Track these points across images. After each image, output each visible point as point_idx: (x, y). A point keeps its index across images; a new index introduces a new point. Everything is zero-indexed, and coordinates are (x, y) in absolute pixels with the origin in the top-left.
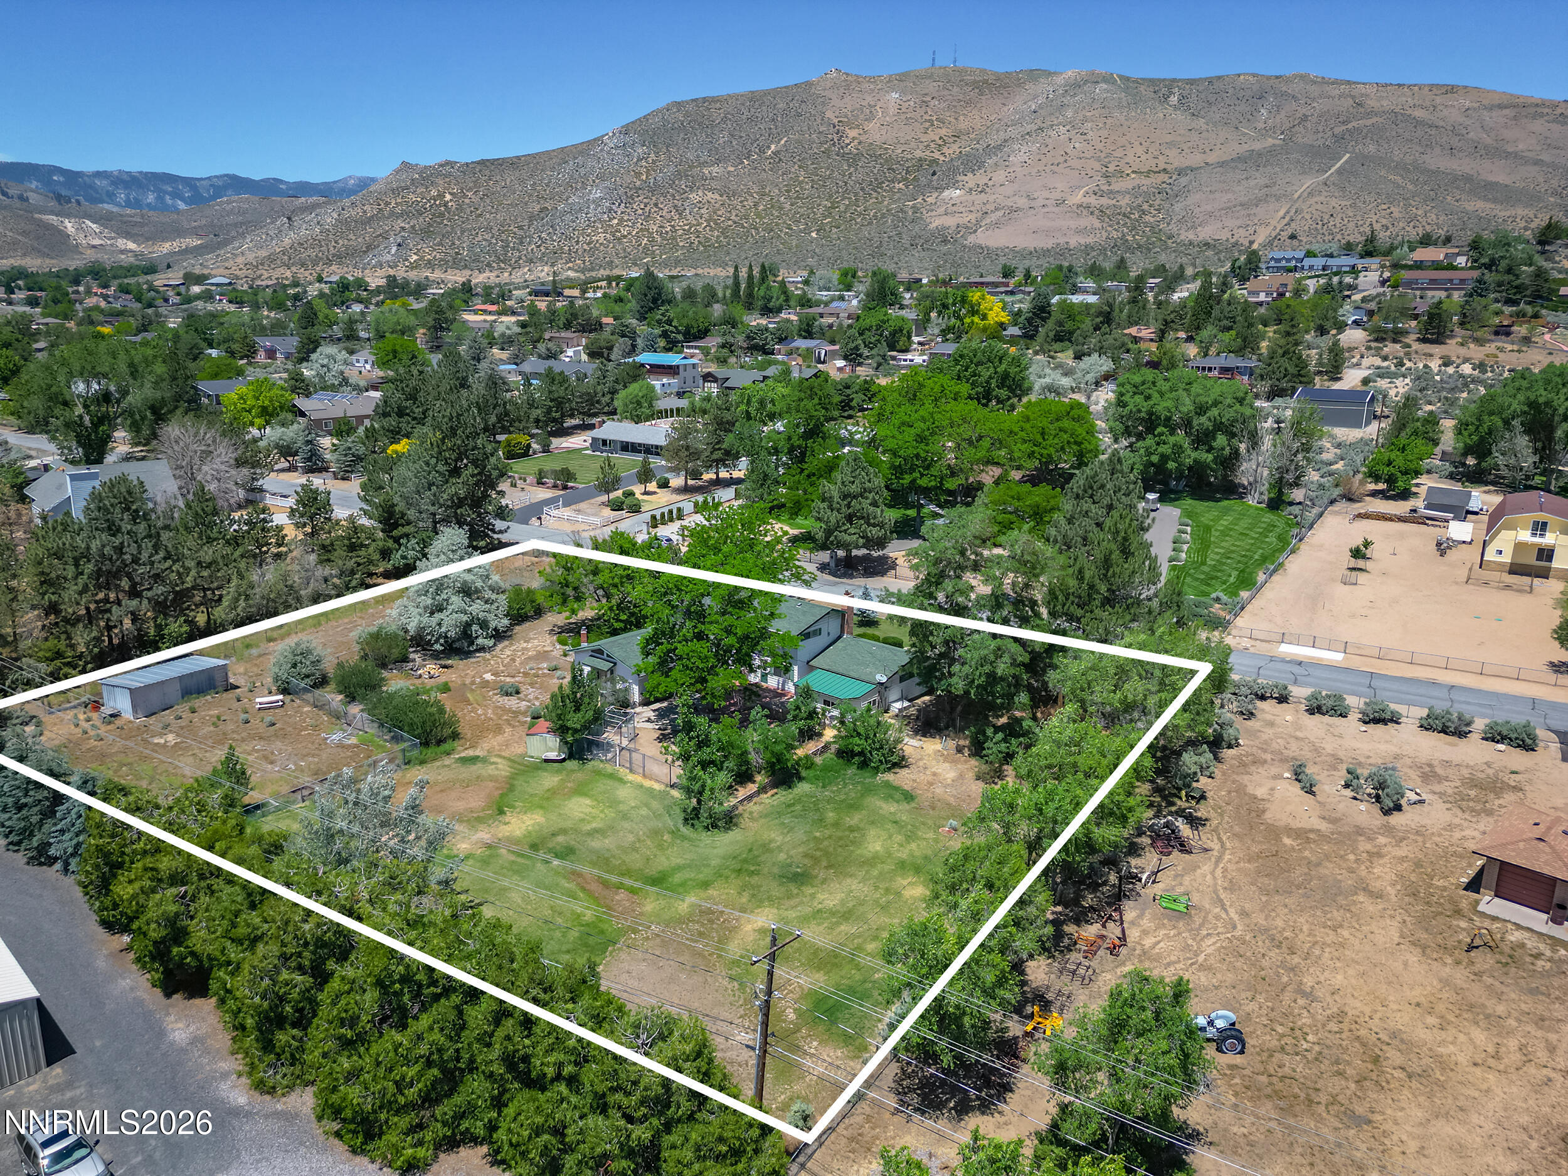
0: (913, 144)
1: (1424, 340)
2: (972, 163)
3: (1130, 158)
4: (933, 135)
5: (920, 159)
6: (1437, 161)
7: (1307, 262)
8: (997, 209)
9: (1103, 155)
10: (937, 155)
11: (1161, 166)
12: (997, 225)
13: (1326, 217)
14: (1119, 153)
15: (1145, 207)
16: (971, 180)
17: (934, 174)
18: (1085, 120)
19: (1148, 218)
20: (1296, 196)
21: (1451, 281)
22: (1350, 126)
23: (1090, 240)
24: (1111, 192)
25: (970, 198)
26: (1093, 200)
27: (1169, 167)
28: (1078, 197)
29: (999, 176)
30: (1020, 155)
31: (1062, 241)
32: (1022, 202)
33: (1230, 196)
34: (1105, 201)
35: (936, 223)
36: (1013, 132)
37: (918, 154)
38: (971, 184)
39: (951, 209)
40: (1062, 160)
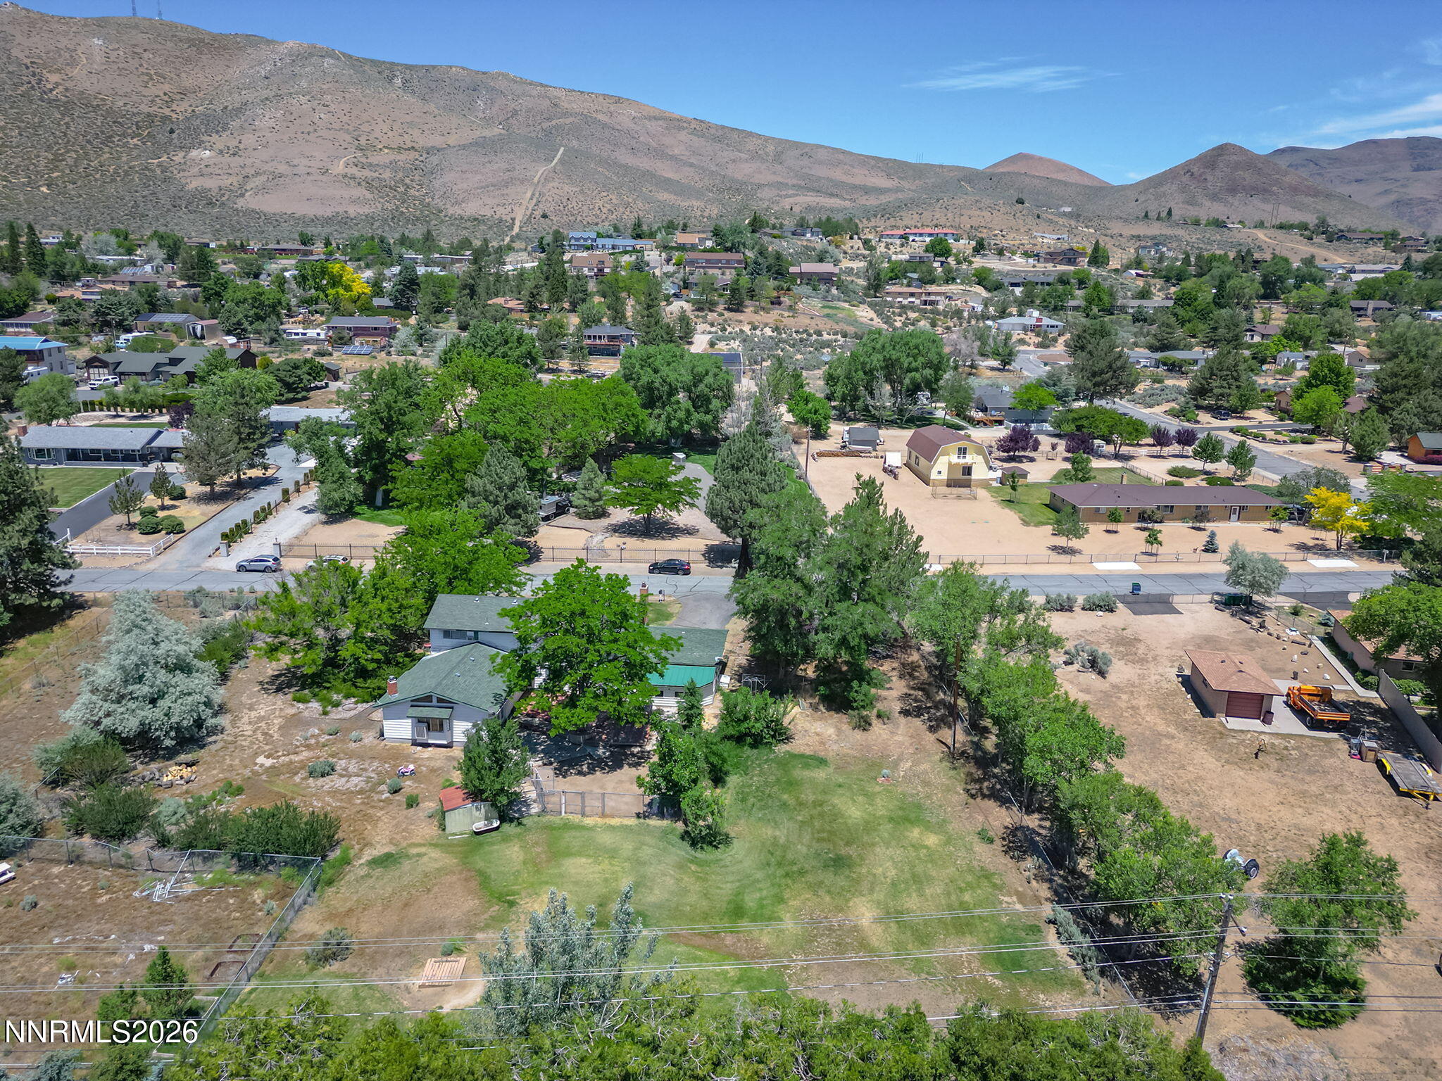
0: (134, 98)
1: (729, 309)
2: (215, 123)
3: (377, 133)
4: (153, 90)
5: (149, 115)
6: (625, 158)
7: (600, 242)
8: (257, 174)
9: (351, 128)
10: (167, 112)
11: (409, 145)
12: (264, 189)
13: (565, 200)
14: (366, 128)
15: (407, 181)
16: (219, 141)
17: (172, 131)
18: (323, 93)
19: (412, 192)
20: (536, 180)
21: (720, 261)
22: (554, 123)
23: (366, 210)
24: (371, 165)
25: (220, 159)
26: (354, 171)
27: (416, 146)
28: (339, 167)
29: (249, 140)
30: (266, 119)
31: (340, 209)
32: (282, 168)
33: (479, 177)
34: (367, 173)
35: (193, 184)
36: (249, 96)
37: (145, 108)
38: (220, 146)
39: (205, 170)
40: (311, 129)
